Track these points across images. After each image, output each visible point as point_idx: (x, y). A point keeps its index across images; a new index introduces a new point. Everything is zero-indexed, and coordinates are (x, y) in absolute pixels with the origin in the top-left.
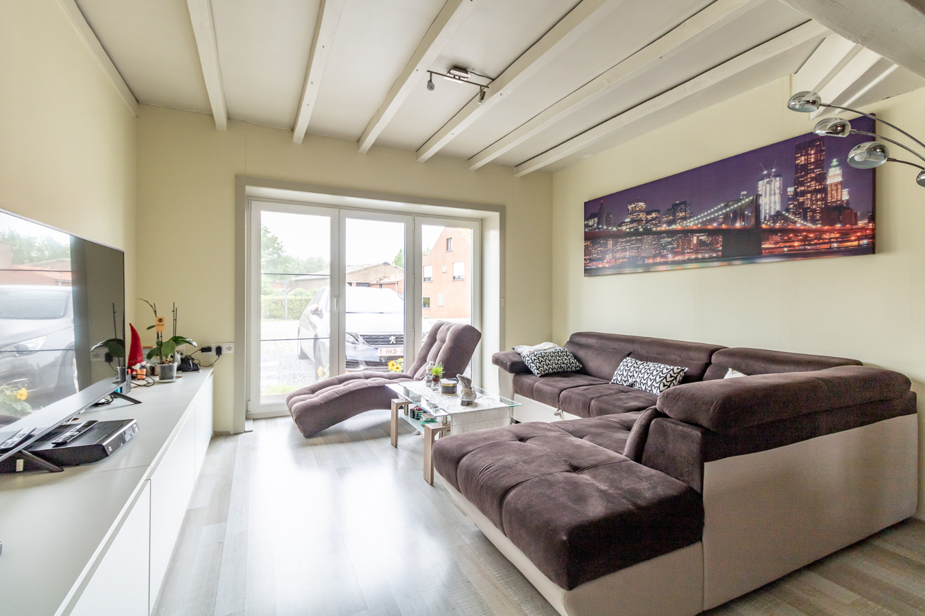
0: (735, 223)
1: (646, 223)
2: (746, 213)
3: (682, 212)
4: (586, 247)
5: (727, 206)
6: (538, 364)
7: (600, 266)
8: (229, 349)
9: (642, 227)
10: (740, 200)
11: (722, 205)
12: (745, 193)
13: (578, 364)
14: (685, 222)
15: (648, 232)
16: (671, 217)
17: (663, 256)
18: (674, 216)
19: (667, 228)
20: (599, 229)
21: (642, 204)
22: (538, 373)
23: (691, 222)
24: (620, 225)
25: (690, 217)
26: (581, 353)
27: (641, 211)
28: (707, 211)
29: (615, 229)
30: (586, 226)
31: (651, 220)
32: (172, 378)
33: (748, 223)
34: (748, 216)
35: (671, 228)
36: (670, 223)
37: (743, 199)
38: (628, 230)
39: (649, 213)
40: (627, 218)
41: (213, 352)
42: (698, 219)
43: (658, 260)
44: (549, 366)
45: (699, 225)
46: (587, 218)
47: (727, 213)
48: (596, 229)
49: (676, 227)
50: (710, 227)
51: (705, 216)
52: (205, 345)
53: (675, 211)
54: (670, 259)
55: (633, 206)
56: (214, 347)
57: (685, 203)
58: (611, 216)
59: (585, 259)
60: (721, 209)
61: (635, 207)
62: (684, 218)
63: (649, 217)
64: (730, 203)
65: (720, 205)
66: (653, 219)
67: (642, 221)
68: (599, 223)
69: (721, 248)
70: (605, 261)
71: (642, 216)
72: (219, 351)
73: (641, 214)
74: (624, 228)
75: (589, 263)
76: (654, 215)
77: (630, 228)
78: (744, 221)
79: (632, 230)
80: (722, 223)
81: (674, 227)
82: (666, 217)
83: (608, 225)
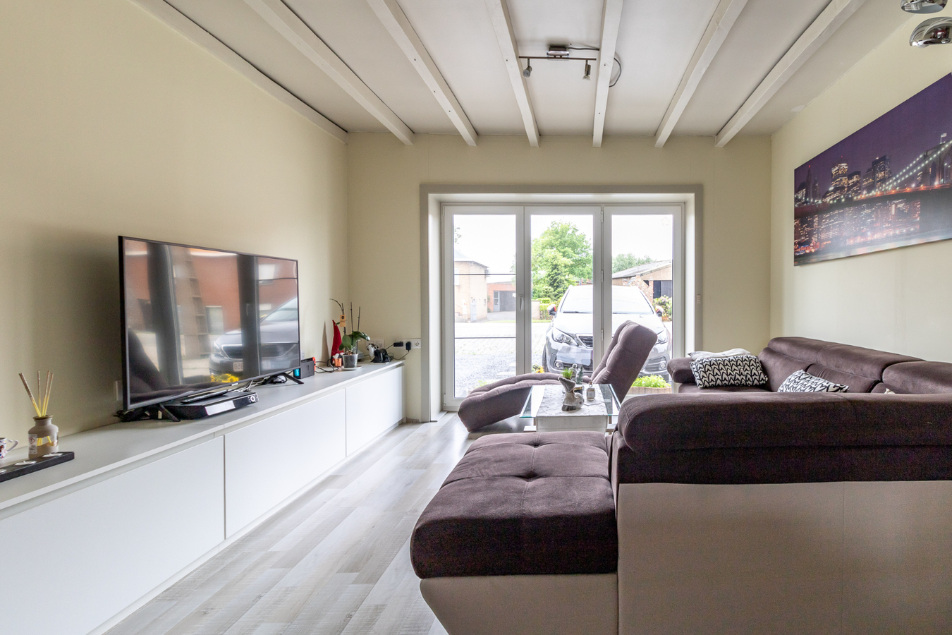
0: (934, 181)
1: (848, 191)
2: (946, 164)
3: (881, 171)
4: (796, 227)
5: (926, 157)
6: (702, 374)
7: (807, 251)
8: (417, 345)
9: (844, 197)
10: (939, 147)
11: (921, 156)
12: (944, 135)
13: (762, 376)
14: (884, 186)
15: (850, 202)
16: (871, 180)
17: (864, 235)
18: (873, 179)
19: (867, 195)
20: (806, 202)
21: (844, 165)
22: (700, 384)
23: (890, 184)
24: (825, 197)
25: (890, 178)
26: (772, 363)
27: (843, 175)
28: (905, 168)
29: (820, 202)
30: (796, 200)
31: (852, 186)
32: (353, 366)
33: (947, 179)
34: (948, 169)
35: (871, 194)
36: (870, 188)
37: (943, 144)
38: (831, 202)
39: (850, 177)
40: (830, 186)
41: (404, 347)
42: (897, 179)
43: (859, 240)
44: (717, 377)
45: (898, 188)
46: (796, 191)
47: (926, 166)
48: (803, 203)
49: (875, 193)
50: (908, 190)
51: (904, 175)
52: (398, 341)
53: (875, 170)
54: (869, 238)
55: (837, 168)
56: (405, 342)
57: (883, 159)
58: (817, 185)
59: (795, 244)
60: (919, 163)
61: (838, 170)
62: (883, 180)
63: (850, 182)
64: (929, 153)
65: (918, 157)
66: (855, 184)
67: (844, 188)
68: (807, 196)
69: (918, 219)
70: (812, 245)
71: (845, 181)
72: (409, 346)
73: (843, 178)
74: (828, 199)
75: (798, 248)
76: (855, 179)
77: (833, 199)
78: (943, 178)
79: (835, 201)
80: (920, 183)
81: (873, 193)
82: (867, 181)
83: (815, 197)
